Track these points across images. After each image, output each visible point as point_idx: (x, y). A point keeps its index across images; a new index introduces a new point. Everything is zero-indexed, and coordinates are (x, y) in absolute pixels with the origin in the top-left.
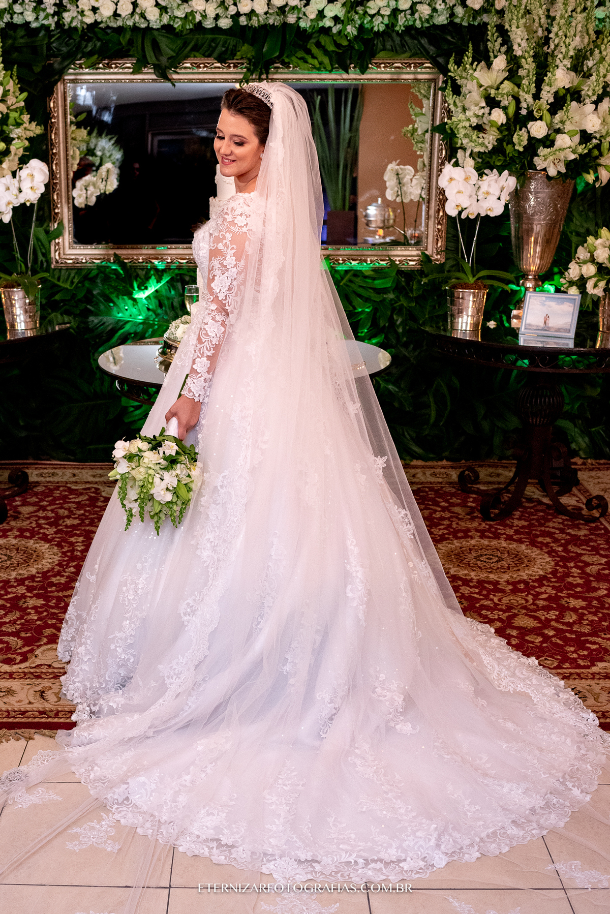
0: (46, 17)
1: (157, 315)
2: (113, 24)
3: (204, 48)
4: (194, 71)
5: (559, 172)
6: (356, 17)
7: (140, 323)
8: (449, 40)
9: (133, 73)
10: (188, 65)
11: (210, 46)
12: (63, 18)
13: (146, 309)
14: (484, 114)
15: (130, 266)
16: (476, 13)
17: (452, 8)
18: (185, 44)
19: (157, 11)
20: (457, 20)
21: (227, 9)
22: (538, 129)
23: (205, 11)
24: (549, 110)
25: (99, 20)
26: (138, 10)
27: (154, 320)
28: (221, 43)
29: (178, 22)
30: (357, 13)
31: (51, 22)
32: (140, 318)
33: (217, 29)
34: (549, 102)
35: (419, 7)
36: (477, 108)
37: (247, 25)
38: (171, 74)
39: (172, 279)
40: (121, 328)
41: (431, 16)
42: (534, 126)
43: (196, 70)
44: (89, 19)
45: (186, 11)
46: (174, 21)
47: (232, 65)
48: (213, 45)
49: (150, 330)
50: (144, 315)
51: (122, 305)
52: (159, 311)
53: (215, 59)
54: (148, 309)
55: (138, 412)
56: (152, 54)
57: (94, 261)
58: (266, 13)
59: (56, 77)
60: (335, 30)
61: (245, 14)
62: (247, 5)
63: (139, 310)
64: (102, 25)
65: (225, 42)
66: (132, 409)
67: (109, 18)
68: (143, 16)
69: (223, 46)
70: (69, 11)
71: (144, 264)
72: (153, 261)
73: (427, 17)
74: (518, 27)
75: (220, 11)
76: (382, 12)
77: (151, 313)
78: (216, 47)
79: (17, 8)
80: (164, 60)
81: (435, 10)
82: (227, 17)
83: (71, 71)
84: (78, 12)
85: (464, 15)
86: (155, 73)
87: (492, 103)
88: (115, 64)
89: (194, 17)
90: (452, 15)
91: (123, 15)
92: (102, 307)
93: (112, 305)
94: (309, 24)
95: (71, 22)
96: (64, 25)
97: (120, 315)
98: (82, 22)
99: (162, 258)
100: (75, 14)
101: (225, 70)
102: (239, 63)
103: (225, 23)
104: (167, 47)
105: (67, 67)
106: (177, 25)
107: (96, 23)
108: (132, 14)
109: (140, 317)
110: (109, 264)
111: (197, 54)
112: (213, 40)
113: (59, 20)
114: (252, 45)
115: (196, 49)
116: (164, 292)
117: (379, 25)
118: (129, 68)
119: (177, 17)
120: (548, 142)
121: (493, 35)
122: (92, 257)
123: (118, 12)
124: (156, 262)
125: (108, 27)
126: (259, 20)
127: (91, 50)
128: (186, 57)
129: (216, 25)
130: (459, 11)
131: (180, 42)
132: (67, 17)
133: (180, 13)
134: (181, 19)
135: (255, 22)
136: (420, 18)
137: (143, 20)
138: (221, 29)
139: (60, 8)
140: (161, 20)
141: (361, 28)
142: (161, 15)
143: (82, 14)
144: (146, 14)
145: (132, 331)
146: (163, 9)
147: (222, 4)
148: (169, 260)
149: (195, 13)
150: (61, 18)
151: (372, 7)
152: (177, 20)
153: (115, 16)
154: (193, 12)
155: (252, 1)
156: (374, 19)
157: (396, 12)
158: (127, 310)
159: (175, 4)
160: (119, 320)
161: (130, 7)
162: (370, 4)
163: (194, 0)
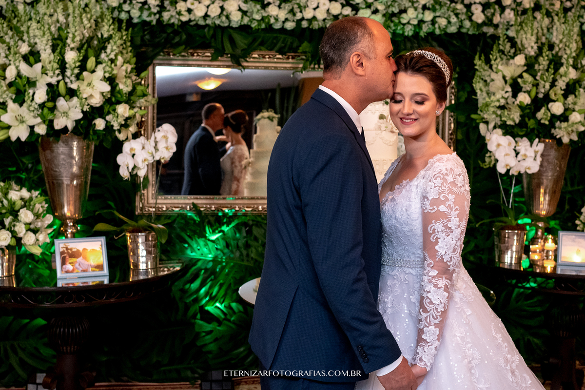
0: (150, 15)
1: (224, 254)
2: (202, 23)
3: (268, 44)
4: (261, 60)
5: (571, 140)
6: (392, 25)
7: (210, 261)
8: (454, 44)
9: (211, 60)
10: (256, 56)
11: (272, 42)
12: (162, 17)
13: (215, 249)
14: (508, 97)
15: (205, 213)
16: (479, 26)
17: (461, 21)
18: (255, 40)
19: (239, 14)
20: (464, 31)
21: (294, 15)
22: (557, 108)
23: (277, 16)
24: (563, 95)
25: (193, 19)
26: (225, 13)
27: (222, 258)
28: (281, 41)
29: (254, 24)
30: (392, 22)
31: (153, 19)
32: (210, 257)
33: (283, 30)
34: (563, 88)
36: (504, 92)
37: (308, 28)
38: (242, 61)
39: (237, 225)
40: (195, 264)
41: (446, 26)
42: (554, 106)
43: (262, 60)
44: (184, 19)
45: (263, 15)
46: (251, 22)
47: (290, 57)
48: (275, 41)
49: (219, 266)
50: (213, 253)
51: (195, 246)
52: (226, 251)
53: (276, 52)
54: (217, 249)
55: (208, 337)
56: (229, 45)
57: (174, 209)
58: (324, 20)
59: (149, 61)
61: (307, 20)
62: (310, 12)
63: (210, 250)
64: (192, 24)
65: (284, 40)
66: (204, 334)
67: (201, 17)
68: (227, 17)
69: (283, 43)
70: (169, 11)
71: (216, 212)
72: (224, 209)
73: (444, 27)
74: (532, 35)
75: (290, 16)
76: (412, 22)
77: (219, 252)
79: (126, 7)
80: (238, 52)
81: (449, 22)
82: (293, 21)
83: (160, 57)
84: (177, 12)
85: (471, 26)
86: (232, 61)
87: (516, 88)
88: (197, 53)
89: (269, 20)
90: (461, 27)
91: (212, 15)
92: (178, 247)
93: (186, 245)
95: (169, 19)
96: (164, 21)
97: (194, 254)
98: (180, 20)
99: (231, 207)
100: (174, 14)
101: (285, 61)
102: (296, 56)
103: (290, 26)
104: (241, 41)
105: (158, 54)
106: (254, 25)
107: (190, 21)
108: (219, 16)
110: (185, 212)
111: (263, 48)
112: (276, 38)
113: (159, 18)
114: (310, 42)
115: (262, 44)
116: (230, 235)
117: (409, 31)
118: (208, 56)
119: (254, 19)
120: (564, 118)
121: (504, 41)
122: (171, 205)
123: (209, 13)
124: (226, 210)
125: (197, 25)
126: (319, 24)
127: (177, 42)
128: (255, 50)
129: (283, 26)
130: (467, 24)
131: (250, 39)
132: (166, 16)
133: (257, 17)
134: (258, 21)
135: (316, 25)
136: (439, 28)
137: (227, 21)
138: (286, 30)
139: (162, 8)
140: (241, 21)
142: (242, 17)
143: (179, 13)
144: (231, 17)
145: (203, 267)
146: (244, 13)
147: (292, 11)
148: (237, 209)
149: (271, 17)
150: (161, 16)
151: (405, 18)
152: (254, 21)
153: (206, 16)
154: (269, 17)
155: (315, 9)
156: (405, 27)
157: (421, 22)
158: (199, 249)
159: (255, 10)
160: (193, 258)
161: (219, 10)
162: (404, 15)
163: (270, 6)
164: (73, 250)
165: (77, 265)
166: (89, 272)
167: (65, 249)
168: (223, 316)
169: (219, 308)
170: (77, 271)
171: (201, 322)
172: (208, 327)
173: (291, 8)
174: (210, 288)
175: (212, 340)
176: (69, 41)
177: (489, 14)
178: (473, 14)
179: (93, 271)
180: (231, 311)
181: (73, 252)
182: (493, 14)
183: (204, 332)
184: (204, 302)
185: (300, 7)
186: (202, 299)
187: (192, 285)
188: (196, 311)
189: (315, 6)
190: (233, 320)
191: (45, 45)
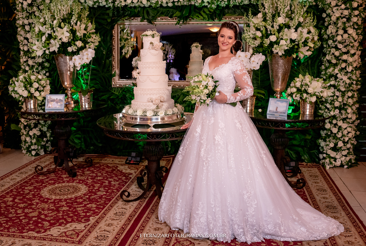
0: (109, 4)
2: (132, 6)
3: (165, 13)
4: (161, 21)
5: (282, 54)
6: (215, 2)
9: (141, 21)
10: (159, 19)
11: (167, 13)
14: (255, 33)
18: (158, 12)
22: (273, 38)
24: (277, 32)
25: (127, 4)
30: (215, 0)
31: (111, 5)
33: (168, 7)
34: (277, 28)
36: (253, 31)
37: (177, 5)
38: (153, 22)
42: (271, 37)
44: (123, 4)
47: (174, 19)
48: (168, 12)
53: (169, 17)
56: (146, 15)
57: (126, 85)
58: (183, 1)
59: (115, 23)
60: (209, 7)
65: (172, 11)
67: (130, 3)
68: (141, 2)
69: (172, 13)
73: (241, 2)
74: (266, 3)
78: (169, 13)
80: (150, 17)
82: (170, 3)
84: (120, 2)
85: (254, 1)
86: (147, 22)
88: (135, 19)
89: (159, 3)
91: (135, 2)
94: (199, 4)
95: (118, 5)
96: (115, 6)
98: (121, 5)
100: (118, 2)
101: (172, 21)
102: (176, 18)
104: (152, 13)
105: (119, 20)
106: (153, 5)
107: (126, 6)
108: (138, 2)
111: (163, 15)
112: (168, 11)
114: (179, 11)
115: (162, 13)
117: (223, 4)
118: (139, 20)
120: (277, 43)
121: (260, 6)
126: (181, 4)
128: (159, 17)
131: (156, 11)
132: (116, 3)
134: (154, 3)
136: (238, 2)
137: (142, 4)
138: (169, 7)
139: (114, 1)
140: (148, 4)
141: (218, 6)
142: (148, 2)
153: (132, 2)
165: (53, 105)
176: (56, 16)
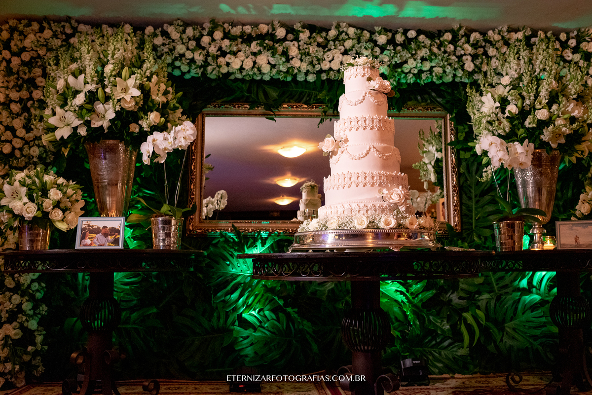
2: (239, 76)
5: (559, 144)
6: (396, 74)
7: (249, 276)
10: (286, 106)
11: (300, 96)
14: (498, 112)
15: (243, 234)
16: (470, 74)
17: (455, 70)
19: (269, 67)
20: (457, 80)
21: (314, 67)
22: (543, 114)
23: (299, 67)
25: (231, 71)
26: (256, 66)
28: (306, 95)
30: (396, 72)
31: (199, 72)
33: (305, 83)
34: (546, 98)
35: (434, 69)
37: (327, 79)
40: (234, 279)
41: (443, 75)
42: (539, 113)
43: (291, 109)
44: (224, 71)
45: (288, 66)
46: (279, 74)
47: (314, 107)
49: (256, 281)
51: (235, 263)
53: (303, 103)
55: (246, 341)
56: (262, 96)
57: (217, 231)
58: (339, 71)
59: (199, 110)
61: (325, 71)
62: (327, 64)
63: (248, 267)
64: (231, 77)
66: (241, 339)
67: (238, 70)
68: (259, 70)
69: (308, 96)
70: (211, 65)
71: (252, 233)
73: (441, 76)
75: (310, 68)
76: (412, 71)
78: (304, 97)
80: (271, 102)
81: (445, 72)
82: (314, 73)
83: (208, 109)
84: (217, 66)
85: (463, 75)
86: (264, 108)
88: (238, 105)
89: (293, 71)
90: (455, 76)
91: (247, 68)
92: (221, 264)
93: (228, 263)
96: (207, 74)
97: (234, 270)
98: (219, 72)
99: (265, 228)
100: (215, 67)
101: (310, 110)
102: (319, 106)
103: (311, 78)
104: (273, 92)
106: (281, 77)
107: (229, 74)
108: (253, 68)
109: (249, 272)
110: (227, 233)
111: (292, 100)
112: (302, 92)
114: (329, 91)
115: (291, 97)
117: (411, 79)
118: (247, 107)
119: (282, 71)
122: (215, 228)
123: (243, 66)
124: (261, 232)
125: (236, 79)
126: (334, 74)
128: (284, 102)
129: (306, 79)
130: (460, 73)
131: (280, 91)
132: (209, 69)
133: (283, 68)
134: (284, 72)
135: (332, 76)
137: (260, 74)
138: (308, 82)
139: (206, 63)
140: (271, 73)
141: (399, 82)
142: (271, 70)
143: (219, 67)
144: (261, 69)
145: (242, 282)
146: (273, 66)
147: (311, 63)
148: (271, 231)
149: (294, 68)
150: (205, 70)
151: (406, 68)
152: (281, 73)
153: (241, 69)
154: (292, 67)
155: (330, 62)
156: (407, 76)
157: (421, 72)
158: (239, 267)
159: (281, 62)
160: (233, 274)
161: (252, 64)
162: (405, 65)
163: (294, 59)
164: (94, 227)
165: (95, 240)
166: (106, 246)
167: (87, 226)
168: (258, 324)
169: (255, 317)
170: (94, 245)
171: (239, 328)
172: (246, 333)
173: (311, 60)
174: (248, 298)
175: (249, 345)
176: (109, 58)
177: (477, 63)
178: (464, 64)
179: (110, 246)
180: (265, 319)
181: (93, 229)
182: (481, 63)
183: (242, 337)
184: (242, 310)
185: (318, 60)
186: (240, 308)
187: (232, 296)
188: (234, 318)
189: (330, 59)
190: (267, 327)
191: (88, 61)
